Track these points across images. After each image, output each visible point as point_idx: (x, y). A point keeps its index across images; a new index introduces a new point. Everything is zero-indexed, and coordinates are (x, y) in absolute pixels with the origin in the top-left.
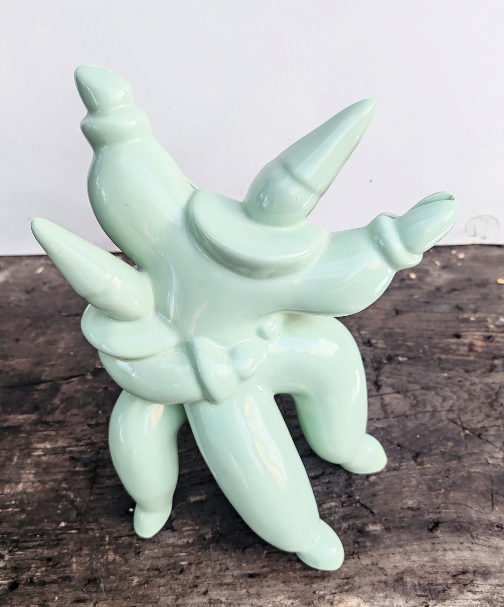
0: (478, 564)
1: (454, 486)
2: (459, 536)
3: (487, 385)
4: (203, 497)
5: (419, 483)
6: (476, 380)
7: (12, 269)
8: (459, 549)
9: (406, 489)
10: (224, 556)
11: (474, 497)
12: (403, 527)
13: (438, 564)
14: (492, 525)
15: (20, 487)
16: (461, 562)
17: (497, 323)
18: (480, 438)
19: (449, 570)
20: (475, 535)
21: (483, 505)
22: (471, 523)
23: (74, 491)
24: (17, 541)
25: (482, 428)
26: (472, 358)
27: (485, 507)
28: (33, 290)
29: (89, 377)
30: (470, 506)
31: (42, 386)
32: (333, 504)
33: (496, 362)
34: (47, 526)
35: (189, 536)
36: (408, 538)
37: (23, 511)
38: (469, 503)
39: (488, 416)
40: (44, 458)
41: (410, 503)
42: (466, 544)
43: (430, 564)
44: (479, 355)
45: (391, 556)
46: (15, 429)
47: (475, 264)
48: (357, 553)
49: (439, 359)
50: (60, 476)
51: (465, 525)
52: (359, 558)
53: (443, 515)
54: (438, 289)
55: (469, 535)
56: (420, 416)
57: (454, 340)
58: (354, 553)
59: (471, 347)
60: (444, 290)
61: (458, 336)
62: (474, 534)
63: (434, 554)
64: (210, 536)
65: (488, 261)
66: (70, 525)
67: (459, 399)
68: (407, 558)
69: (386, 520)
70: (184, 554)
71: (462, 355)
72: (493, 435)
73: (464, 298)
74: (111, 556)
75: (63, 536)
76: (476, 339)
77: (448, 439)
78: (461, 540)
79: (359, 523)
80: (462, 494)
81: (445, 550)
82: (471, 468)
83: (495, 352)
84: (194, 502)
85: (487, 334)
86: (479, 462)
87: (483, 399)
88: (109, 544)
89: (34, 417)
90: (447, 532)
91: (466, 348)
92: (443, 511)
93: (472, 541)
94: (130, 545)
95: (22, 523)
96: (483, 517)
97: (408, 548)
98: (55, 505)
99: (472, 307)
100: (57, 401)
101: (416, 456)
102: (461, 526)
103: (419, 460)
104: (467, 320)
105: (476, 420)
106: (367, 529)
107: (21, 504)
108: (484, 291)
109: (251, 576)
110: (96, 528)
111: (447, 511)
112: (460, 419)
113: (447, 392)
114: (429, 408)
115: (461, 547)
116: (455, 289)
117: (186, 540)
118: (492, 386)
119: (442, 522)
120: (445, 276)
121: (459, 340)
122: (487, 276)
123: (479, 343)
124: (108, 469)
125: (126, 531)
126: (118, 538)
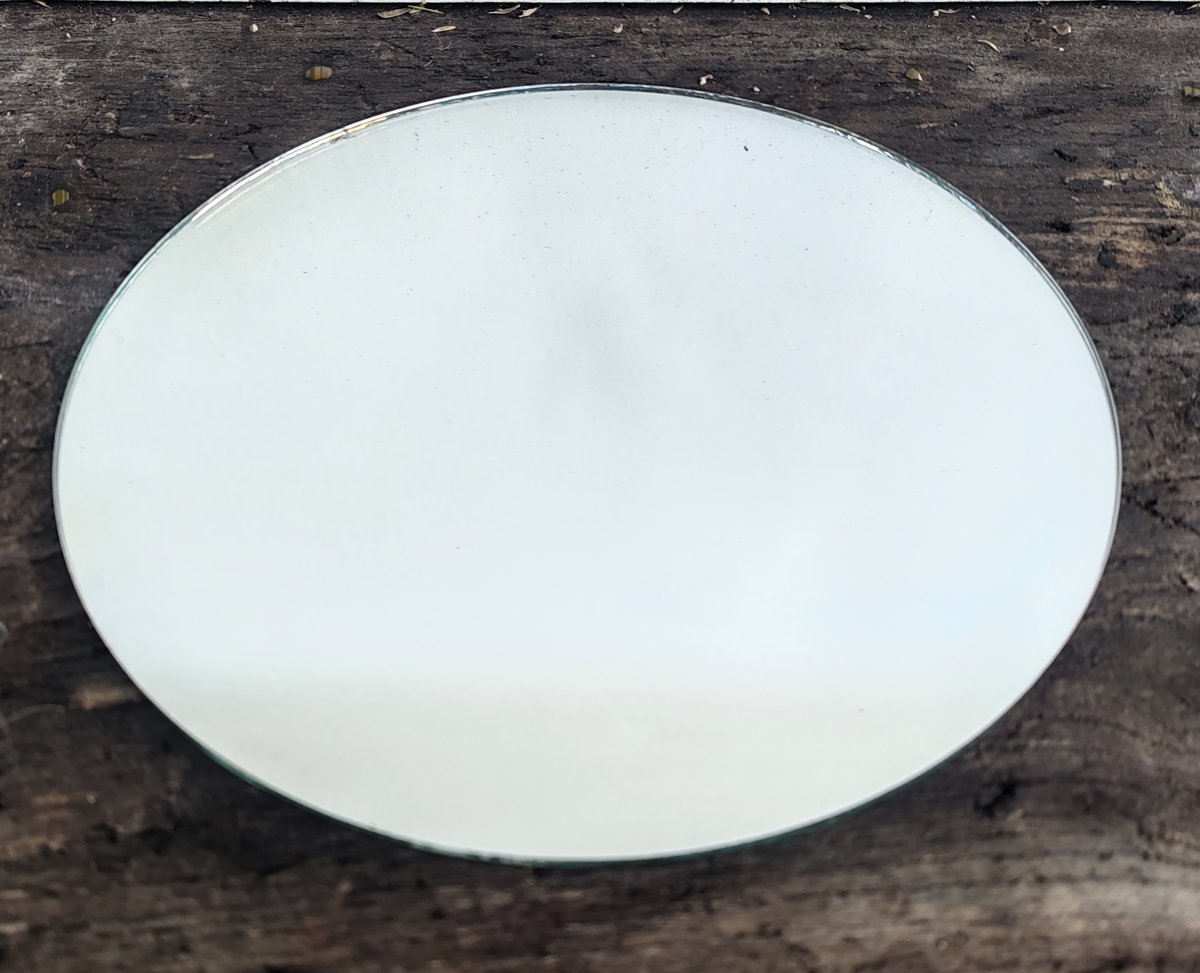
0: (1169, 932)
2: (1096, 832)
3: (1169, 359)
6: (1133, 347)
8: (1093, 876)
10: (177, 902)
11: (1143, 700)
13: (1017, 934)
16: (1104, 924)
17: (1189, 194)
18: (1155, 513)
19: (1060, 951)
20: (1155, 829)
21: (1179, 725)
22: (1136, 787)
25: (1156, 482)
26: (1111, 285)
27: (1186, 731)
30: (1130, 725)
33: (1192, 297)
35: (51, 828)
38: (1127, 719)
39: (1175, 449)
42: (1122, 862)
43: (987, 932)
44: (1134, 278)
45: (836, 902)
47: (1108, 51)
48: (703, 891)
51: (1116, 792)
53: (1031, 759)
54: (995, 108)
55: (1132, 827)
57: (1051, 239)
58: (689, 892)
59: (1106, 257)
60: (1016, 110)
62: (1153, 823)
63: (999, 897)
68: (895, 908)
71: (1077, 276)
73: (1074, 133)
76: (1125, 235)
78: (1104, 844)
80: (1100, 689)
81: (1041, 880)
82: (1128, 604)
83: (1187, 270)
84: (95, 710)
85: (1155, 222)
86: (1157, 586)
90: (1047, 816)
91: (1092, 259)
93: (1144, 847)
96: (1181, 764)
97: (901, 874)
99: (1106, 153)
102: (1100, 797)
104: (1094, 187)
108: (1142, 114)
111: (1045, 742)
115: (1103, 869)
116: (1049, 111)
117: (33, 843)
118: (1186, 363)
119: (1028, 783)
120: (1017, 78)
121: (1070, 238)
122: (1150, 81)
123: (1136, 244)
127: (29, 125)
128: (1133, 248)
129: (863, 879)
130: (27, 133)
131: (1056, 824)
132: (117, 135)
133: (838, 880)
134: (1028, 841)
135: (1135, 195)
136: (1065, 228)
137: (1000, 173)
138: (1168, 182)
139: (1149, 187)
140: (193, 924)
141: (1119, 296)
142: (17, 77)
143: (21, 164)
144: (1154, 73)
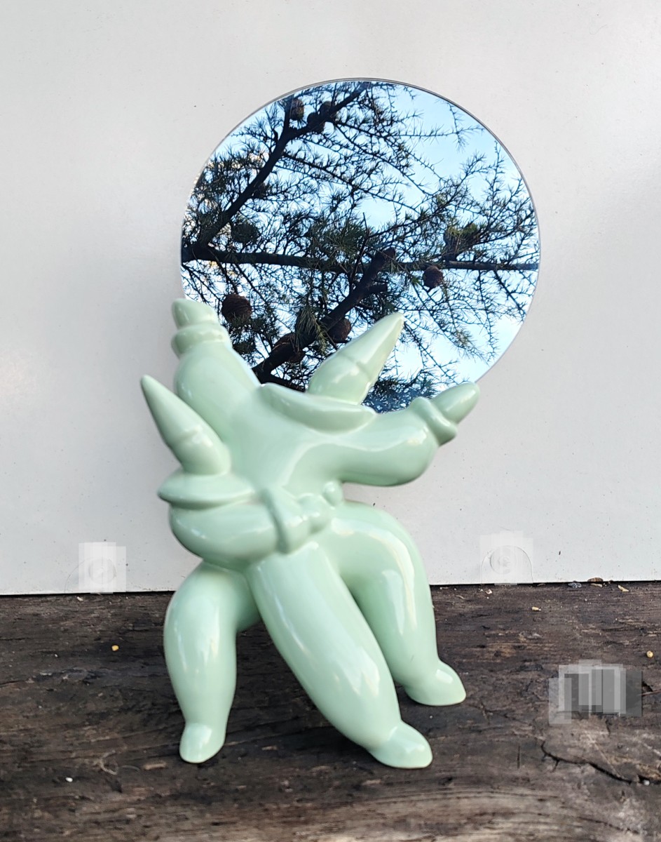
0: (497, 807)
1: (473, 752)
2: (478, 788)
3: (517, 680)
4: (162, 765)
6: (504, 677)
8: (475, 797)
10: (183, 810)
11: (496, 760)
12: (409, 782)
13: (450, 809)
14: (517, 778)
16: (478, 807)
17: (530, 637)
18: (506, 717)
19: (462, 813)
21: (507, 764)
22: (491, 778)
25: (507, 710)
26: (498, 661)
27: (509, 766)
29: (31, 681)
30: (491, 765)
33: (527, 664)
35: (140, 795)
36: (414, 790)
42: (485, 794)
43: (441, 809)
44: (507, 659)
45: (393, 804)
47: (505, 598)
51: (485, 779)
52: (352, 807)
53: (458, 773)
54: (461, 615)
55: (489, 787)
57: (479, 649)
59: (498, 654)
60: (469, 616)
61: (483, 647)
62: (496, 786)
63: (444, 802)
64: (168, 794)
65: (523, 596)
67: (481, 690)
68: (412, 805)
70: (132, 809)
71: (486, 659)
72: (522, 715)
73: (490, 621)
74: (38, 814)
76: (505, 648)
77: (468, 719)
78: (480, 790)
79: (355, 781)
81: (459, 798)
83: (526, 657)
84: (150, 770)
85: (516, 644)
87: (510, 690)
88: (36, 805)
90: (462, 785)
91: (493, 655)
92: (459, 769)
93: (493, 791)
94: (64, 804)
96: (507, 773)
97: (414, 798)
99: (502, 626)
101: (428, 732)
102: (479, 780)
103: (431, 734)
104: (497, 635)
105: (501, 705)
106: (364, 784)
108: (516, 616)
109: (216, 824)
110: (22, 792)
111: (463, 769)
112: (482, 704)
115: (479, 795)
116: (481, 615)
117: (135, 798)
118: (523, 681)
119: (456, 778)
120: (470, 607)
121: (485, 649)
122: (521, 606)
123: (508, 650)
124: (45, 748)
125: (61, 794)
126: (49, 799)
127: (101, 629)
129: (401, 799)
130: (100, 631)
131: (465, 786)
132: (134, 630)
133: (394, 800)
134: (455, 791)
135: (507, 638)
137: (461, 633)
138: (522, 634)
139: (516, 635)
140: (189, 814)
141: (500, 664)
142: (93, 615)
143: (98, 639)
144: (522, 604)
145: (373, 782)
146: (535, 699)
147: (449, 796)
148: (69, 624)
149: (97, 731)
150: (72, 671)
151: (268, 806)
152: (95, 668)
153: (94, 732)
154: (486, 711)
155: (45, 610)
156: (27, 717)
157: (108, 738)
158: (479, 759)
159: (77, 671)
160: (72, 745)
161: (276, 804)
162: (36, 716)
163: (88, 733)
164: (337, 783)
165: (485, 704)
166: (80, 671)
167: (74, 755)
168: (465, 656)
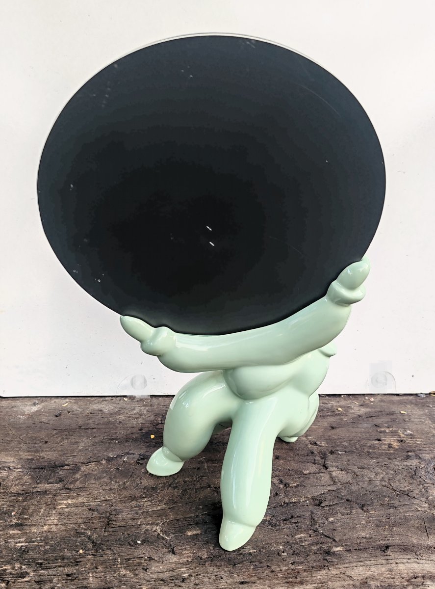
0: (424, 572)
1: (395, 524)
2: (407, 555)
3: (407, 466)
4: (199, 532)
5: (367, 522)
6: (398, 464)
7: (43, 404)
8: (407, 563)
9: (358, 526)
10: (218, 570)
11: (412, 531)
12: (361, 549)
13: (393, 573)
14: (430, 547)
15: (46, 528)
16: (411, 571)
17: (406, 433)
18: (409, 496)
19: (403, 576)
20: (419, 554)
21: (421, 535)
22: (414, 546)
23: (90, 530)
24: (41, 564)
25: (408, 490)
26: (392, 451)
28: (60, 414)
29: (104, 462)
31: (66, 468)
32: (302, 535)
33: (410, 454)
34: (67, 553)
35: (188, 557)
36: (366, 556)
37: (47, 544)
38: (410, 535)
40: (66, 510)
41: (363, 534)
42: (413, 560)
43: (387, 573)
44: (396, 450)
45: (355, 568)
46: (43, 493)
47: (382, 404)
49: (368, 452)
50: (80, 521)
51: (410, 547)
52: (329, 570)
53: (391, 542)
54: (359, 416)
55: (414, 554)
56: (360, 483)
57: (377, 442)
59: (390, 446)
60: (364, 417)
61: (379, 440)
63: (388, 567)
64: (206, 557)
65: (393, 402)
66: (87, 552)
67: (387, 474)
68: (368, 569)
69: (347, 545)
70: (184, 569)
71: (384, 450)
72: (418, 494)
73: (378, 421)
74: (123, 572)
75: (82, 559)
76: (393, 442)
77: (385, 497)
78: (409, 557)
79: (325, 547)
81: (397, 563)
83: (408, 448)
84: (190, 535)
85: (399, 439)
87: (405, 474)
88: (121, 564)
89: (58, 485)
90: (396, 552)
91: (387, 446)
92: (391, 539)
93: (417, 557)
94: (139, 564)
95: (45, 552)
96: (422, 542)
97: (368, 563)
98: (75, 539)
99: (386, 425)
100: (78, 476)
101: (362, 507)
102: (406, 548)
103: (365, 509)
104: (384, 432)
105: (404, 486)
106: (332, 550)
107: (46, 540)
108: (393, 417)
109: (242, 583)
110: (110, 553)
112: (391, 486)
113: (377, 469)
114: (366, 479)
115: (409, 561)
116: (372, 416)
117: (185, 560)
118: (411, 467)
119: (391, 546)
120: (363, 410)
121: (381, 442)
122: (393, 410)
123: (396, 443)
124: (120, 516)
125: (135, 555)
126: (129, 559)
127: (141, 421)
128: (396, 444)
129: (360, 564)
130: (142, 423)
131: (398, 553)
133: (355, 564)
134: (393, 557)
135: (393, 433)
136: (380, 440)
137: (363, 429)
138: (400, 431)
139: (396, 432)
140: (222, 574)
141: (394, 454)
142: (135, 412)
143: (141, 430)
144: (394, 408)
145: (338, 549)
146: (422, 482)
147: (391, 561)
148: (121, 417)
149: (152, 502)
150: (128, 453)
151: (273, 568)
152: (142, 452)
153: (150, 503)
154: (395, 491)
155: (106, 407)
156: (105, 490)
157: (159, 508)
158: (401, 530)
159: (131, 454)
160: (137, 513)
161: (279, 566)
162: (111, 489)
163: (146, 504)
164: (314, 548)
165: (392, 484)
166: (134, 454)
167: (139, 522)
168: (370, 447)
